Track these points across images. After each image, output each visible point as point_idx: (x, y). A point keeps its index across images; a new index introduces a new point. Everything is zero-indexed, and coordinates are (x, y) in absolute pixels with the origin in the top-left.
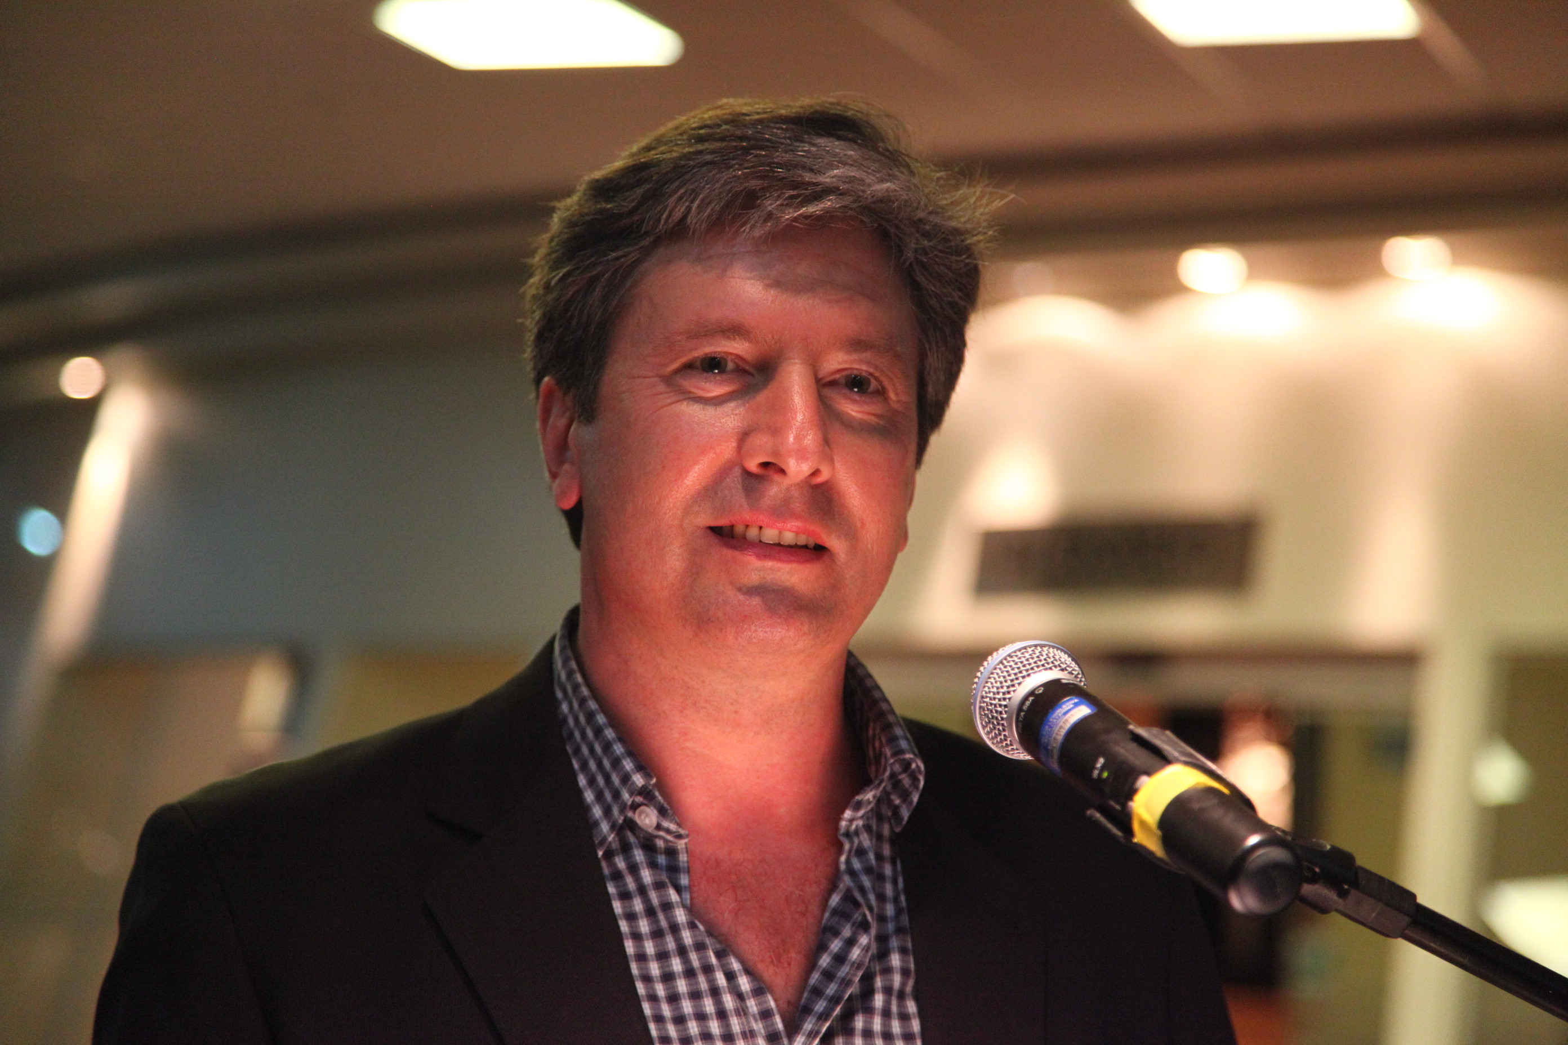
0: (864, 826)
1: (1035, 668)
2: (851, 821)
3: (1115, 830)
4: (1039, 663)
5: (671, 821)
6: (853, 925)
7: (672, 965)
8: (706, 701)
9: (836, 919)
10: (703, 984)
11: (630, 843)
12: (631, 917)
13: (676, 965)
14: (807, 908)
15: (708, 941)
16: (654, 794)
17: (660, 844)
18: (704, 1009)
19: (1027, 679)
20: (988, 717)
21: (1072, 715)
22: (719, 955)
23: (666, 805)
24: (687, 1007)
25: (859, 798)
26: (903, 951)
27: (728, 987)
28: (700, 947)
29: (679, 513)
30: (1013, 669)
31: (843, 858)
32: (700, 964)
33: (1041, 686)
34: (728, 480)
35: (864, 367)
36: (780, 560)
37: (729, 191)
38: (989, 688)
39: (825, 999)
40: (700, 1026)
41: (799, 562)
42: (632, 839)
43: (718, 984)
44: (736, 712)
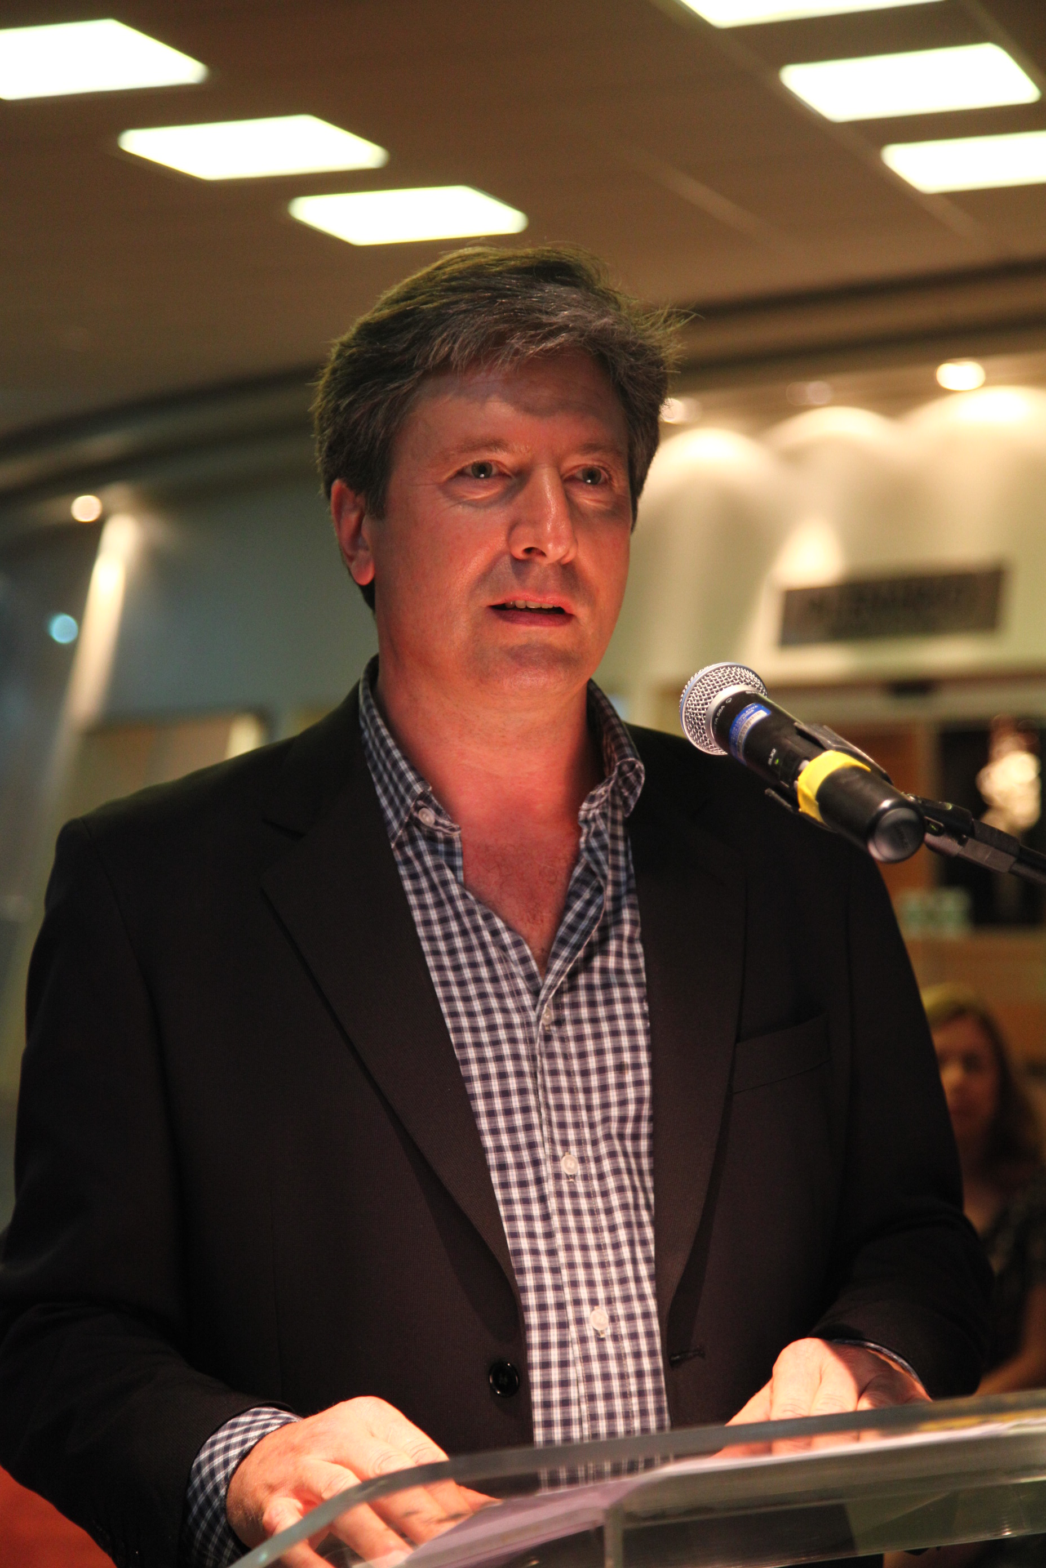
0: (600, 814)
1: (726, 684)
2: (588, 810)
3: (785, 804)
4: (729, 680)
5: (445, 818)
6: (591, 889)
7: (451, 927)
8: (480, 730)
9: (578, 885)
10: (475, 941)
11: (416, 836)
12: (419, 892)
13: (454, 927)
14: (556, 879)
15: (477, 908)
16: (431, 799)
17: (440, 835)
18: (476, 959)
19: (720, 692)
20: (692, 723)
21: (753, 718)
22: (487, 918)
23: (440, 807)
24: (463, 958)
25: (592, 793)
26: (632, 907)
27: (493, 942)
28: (470, 913)
29: (466, 596)
30: (709, 685)
31: (583, 839)
32: (471, 925)
33: (731, 697)
34: (501, 567)
35: (596, 463)
36: (542, 625)
37: (483, 334)
38: (691, 701)
39: (569, 947)
40: (473, 972)
41: (556, 625)
42: (417, 833)
43: (485, 940)
44: (503, 737)
